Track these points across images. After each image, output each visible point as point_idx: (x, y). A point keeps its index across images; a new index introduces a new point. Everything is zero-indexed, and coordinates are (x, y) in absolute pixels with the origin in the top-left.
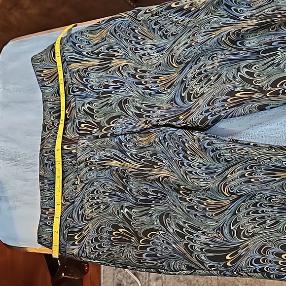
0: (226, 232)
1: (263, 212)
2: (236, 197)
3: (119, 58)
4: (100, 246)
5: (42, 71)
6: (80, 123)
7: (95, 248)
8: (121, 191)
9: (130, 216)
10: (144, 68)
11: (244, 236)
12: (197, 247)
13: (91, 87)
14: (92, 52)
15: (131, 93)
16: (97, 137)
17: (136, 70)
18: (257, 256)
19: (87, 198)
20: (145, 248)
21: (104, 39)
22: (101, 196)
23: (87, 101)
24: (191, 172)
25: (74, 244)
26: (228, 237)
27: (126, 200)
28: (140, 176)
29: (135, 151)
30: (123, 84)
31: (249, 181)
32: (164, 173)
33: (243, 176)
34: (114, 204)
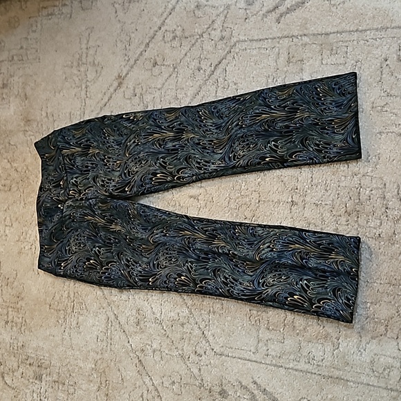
0: (151, 265)
1: (171, 254)
2: (157, 244)
3: (94, 147)
4: (76, 271)
5: (44, 155)
6: (70, 191)
7: (73, 272)
8: (94, 236)
9: (100, 252)
10: (110, 156)
11: (161, 268)
12: (135, 273)
13: (77, 166)
14: (76, 143)
15: (101, 172)
16: (77, 200)
17: (104, 156)
18: (166, 279)
19: (73, 239)
20: (104, 273)
21: (84, 135)
22: (82, 238)
23: (75, 176)
24: (134, 228)
25: (60, 269)
26: (152, 268)
27: (98, 242)
28: (105, 228)
29: (100, 212)
30: (97, 165)
31: (165, 236)
32: (118, 228)
33: (162, 232)
34: (89, 244)
